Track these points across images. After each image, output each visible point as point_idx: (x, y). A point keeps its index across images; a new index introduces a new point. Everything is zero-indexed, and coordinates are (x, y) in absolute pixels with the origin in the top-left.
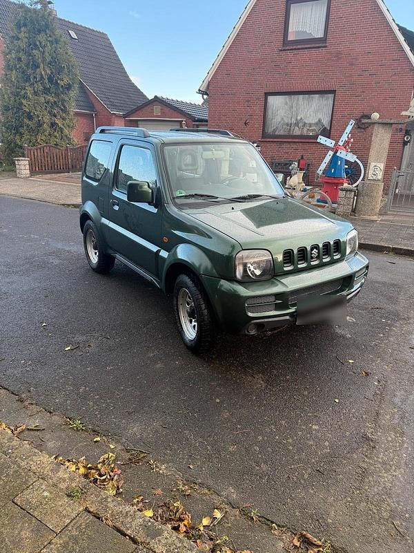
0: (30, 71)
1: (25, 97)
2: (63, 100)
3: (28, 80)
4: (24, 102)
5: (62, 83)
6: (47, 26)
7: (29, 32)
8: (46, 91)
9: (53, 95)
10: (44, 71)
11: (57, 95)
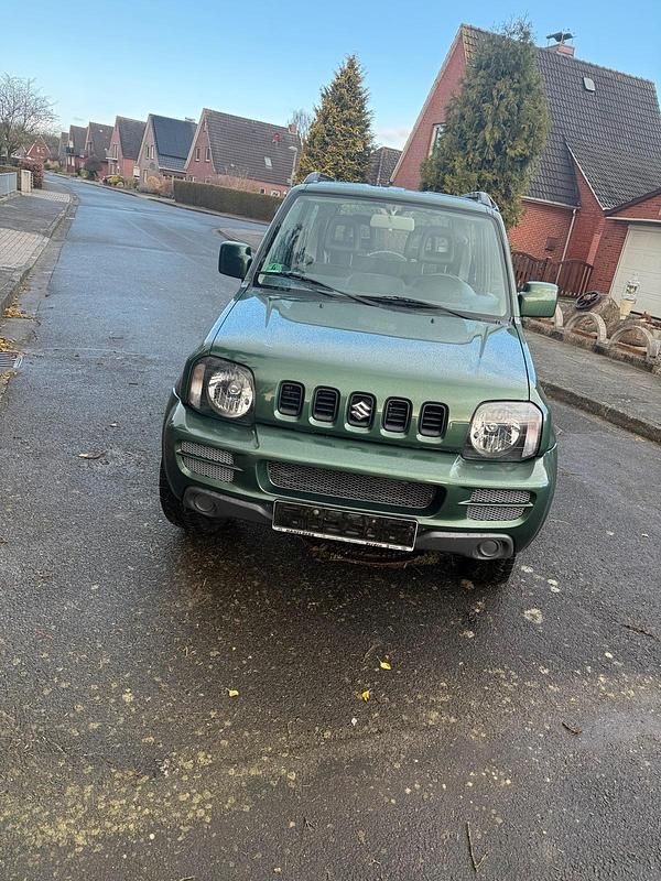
0: (470, 134)
1: (452, 172)
2: (510, 180)
3: (464, 148)
4: (448, 178)
5: (511, 153)
6: (517, 67)
7: (490, 75)
8: (486, 163)
9: (495, 171)
10: (489, 134)
11: (501, 170)
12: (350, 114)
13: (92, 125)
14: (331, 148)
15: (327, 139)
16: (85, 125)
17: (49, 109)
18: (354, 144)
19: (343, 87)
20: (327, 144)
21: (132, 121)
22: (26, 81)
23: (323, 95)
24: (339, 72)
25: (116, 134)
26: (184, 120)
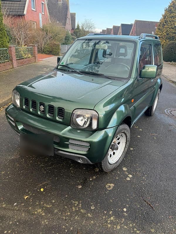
12: (173, 15)
13: (107, 29)
14: (166, 26)
15: (165, 23)
16: (106, 29)
17: (94, 26)
18: (174, 24)
19: (172, 6)
20: (165, 25)
21: (117, 26)
22: (89, 20)
23: (165, 10)
24: (171, 2)
25: (113, 31)
26: (130, 24)
